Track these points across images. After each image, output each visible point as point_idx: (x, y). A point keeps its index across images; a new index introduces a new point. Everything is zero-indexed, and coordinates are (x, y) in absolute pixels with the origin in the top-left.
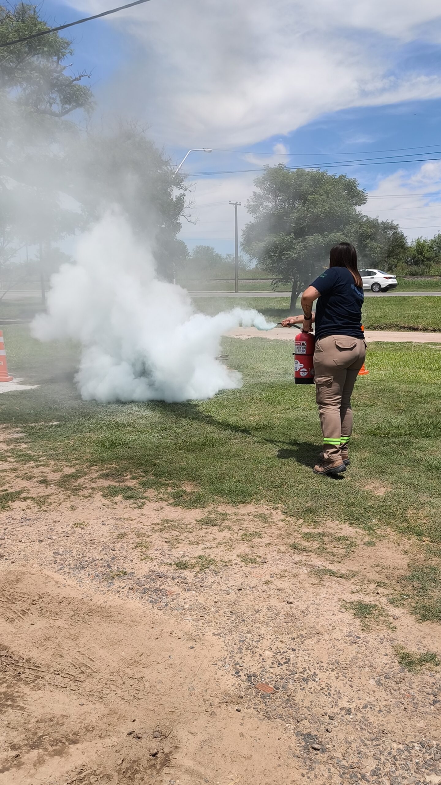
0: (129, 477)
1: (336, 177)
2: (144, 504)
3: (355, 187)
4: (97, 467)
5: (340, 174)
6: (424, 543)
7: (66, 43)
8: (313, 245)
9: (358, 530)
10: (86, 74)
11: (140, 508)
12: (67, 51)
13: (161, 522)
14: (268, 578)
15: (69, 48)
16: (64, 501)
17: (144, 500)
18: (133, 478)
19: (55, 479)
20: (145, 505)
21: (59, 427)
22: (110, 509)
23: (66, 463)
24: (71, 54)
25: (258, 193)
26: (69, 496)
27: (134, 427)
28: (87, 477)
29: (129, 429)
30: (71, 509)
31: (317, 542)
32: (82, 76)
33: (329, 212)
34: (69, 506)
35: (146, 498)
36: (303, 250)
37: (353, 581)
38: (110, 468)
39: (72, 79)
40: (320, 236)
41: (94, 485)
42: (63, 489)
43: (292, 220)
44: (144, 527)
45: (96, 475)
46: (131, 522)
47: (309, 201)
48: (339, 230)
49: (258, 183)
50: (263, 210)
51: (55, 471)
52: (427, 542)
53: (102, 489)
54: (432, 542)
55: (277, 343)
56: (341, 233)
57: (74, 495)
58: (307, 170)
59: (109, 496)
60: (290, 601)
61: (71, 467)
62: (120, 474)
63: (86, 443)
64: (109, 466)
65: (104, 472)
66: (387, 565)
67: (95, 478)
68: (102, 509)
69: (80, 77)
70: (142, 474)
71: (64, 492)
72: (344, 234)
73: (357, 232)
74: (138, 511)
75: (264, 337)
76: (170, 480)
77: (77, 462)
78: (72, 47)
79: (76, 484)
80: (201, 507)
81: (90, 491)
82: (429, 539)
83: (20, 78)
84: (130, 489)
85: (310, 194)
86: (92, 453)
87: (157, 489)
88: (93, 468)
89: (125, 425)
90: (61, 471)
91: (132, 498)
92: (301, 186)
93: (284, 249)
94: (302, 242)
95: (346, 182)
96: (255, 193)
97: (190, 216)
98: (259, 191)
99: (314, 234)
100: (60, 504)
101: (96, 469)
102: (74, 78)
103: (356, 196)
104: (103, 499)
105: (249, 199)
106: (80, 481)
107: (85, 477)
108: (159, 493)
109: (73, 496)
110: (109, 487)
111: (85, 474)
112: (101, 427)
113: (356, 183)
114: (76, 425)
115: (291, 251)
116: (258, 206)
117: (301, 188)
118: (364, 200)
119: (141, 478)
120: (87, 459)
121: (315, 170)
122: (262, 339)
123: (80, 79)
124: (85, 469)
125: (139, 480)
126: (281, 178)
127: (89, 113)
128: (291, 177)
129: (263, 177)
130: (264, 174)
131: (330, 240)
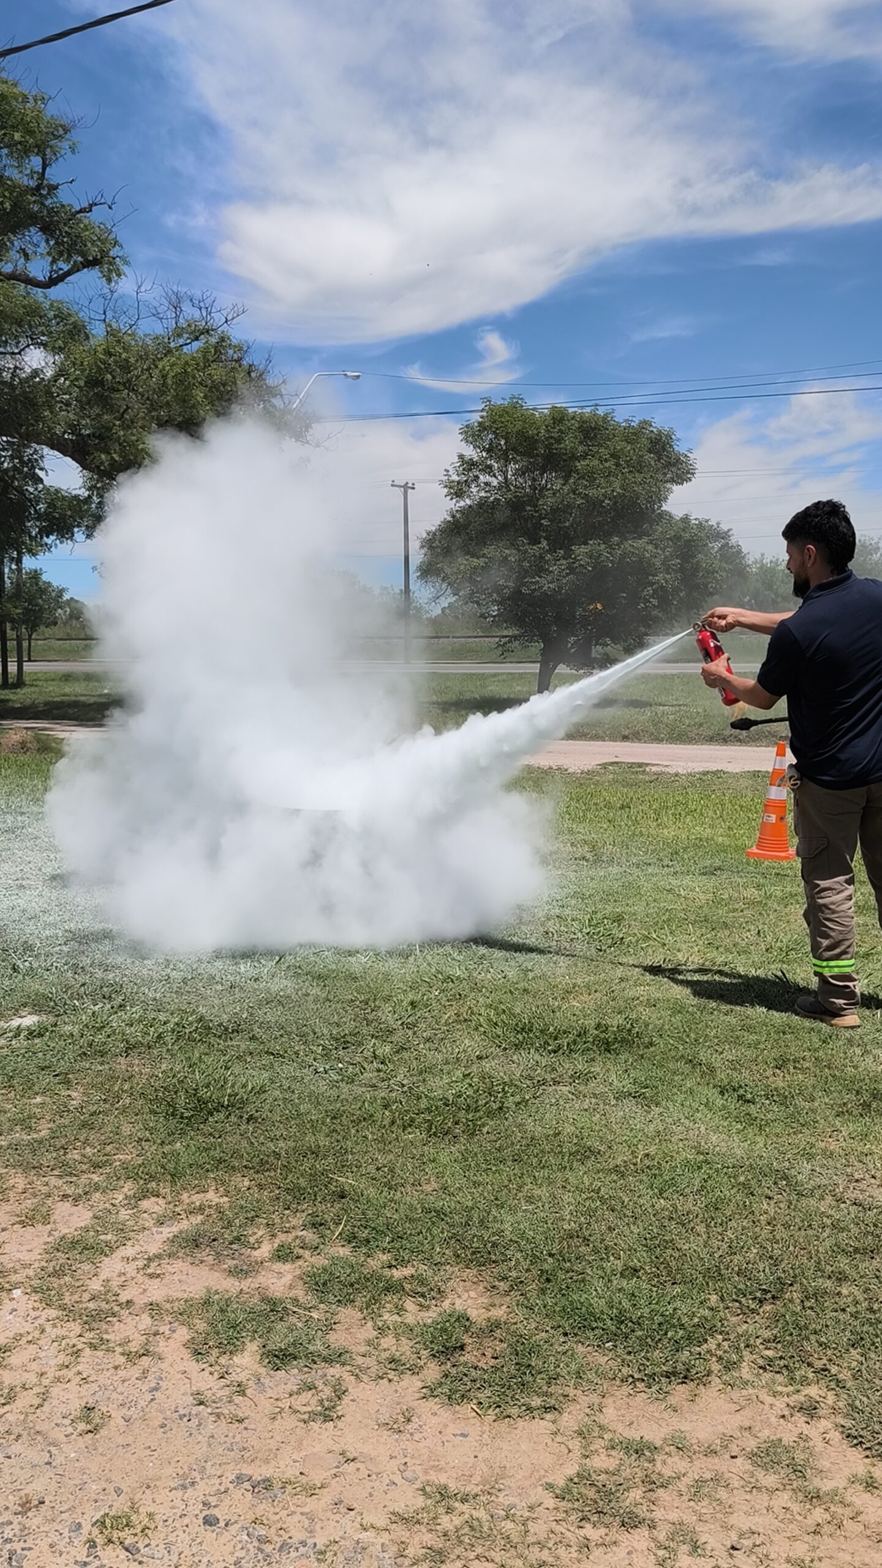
0: (265, 1250)
1: (632, 424)
2: (340, 1393)
3: (671, 446)
4: (161, 1201)
5: (641, 419)
7: (61, 126)
8: (588, 564)
10: (102, 201)
11: (327, 1414)
12: (65, 145)
13: (420, 1502)
15: (68, 136)
16: (58, 1380)
17: (335, 1371)
18: (283, 1254)
19: (26, 1257)
20: (346, 1400)
21: (40, 1035)
22: (223, 1423)
23: (60, 1182)
24: (73, 151)
25: (468, 457)
26: (77, 1353)
27: (253, 1038)
28: (129, 1251)
29: (241, 1043)
30: (82, 1426)
32: (96, 204)
33: (621, 496)
34: (75, 1406)
35: (338, 1357)
36: (567, 574)
38: (201, 1209)
39: (73, 211)
40: (603, 547)
41: (157, 1292)
42: (53, 1313)
43: (543, 512)
44: (364, 1536)
45: (156, 1240)
46: (311, 1505)
47: (577, 471)
48: (642, 534)
49: (472, 435)
50: (478, 492)
51: (28, 1220)
53: (184, 1313)
56: (645, 539)
57: (93, 1347)
58: (570, 410)
59: (215, 1352)
61: (76, 1200)
62: (238, 1239)
63: (119, 1098)
64: (197, 1199)
65: (184, 1225)
67: (159, 1257)
68: (195, 1422)
69: (91, 206)
70: (310, 1236)
71: (59, 1332)
72: (651, 542)
73: (679, 538)
74: (323, 1436)
76: (404, 1263)
77: (95, 1178)
78: (75, 136)
79: (95, 1285)
80: (548, 1409)
81: (146, 1321)
84: (274, 1308)
85: (579, 458)
86: (140, 1140)
87: (372, 1308)
88: (145, 1204)
89: (226, 1029)
90: (46, 1219)
91: (295, 1358)
92: (559, 441)
93: (526, 571)
94: (564, 559)
95: (653, 436)
96: (461, 457)
98: (470, 452)
99: (591, 542)
100: (45, 1396)
101: (156, 1209)
102: (78, 209)
103: (674, 465)
104: (193, 1366)
105: (450, 469)
106: (111, 1267)
107: (122, 1252)
108: (382, 1330)
109: (87, 1351)
110: (207, 1303)
111: (124, 1234)
112: (159, 1037)
113: (673, 437)
114: (86, 1026)
115: (540, 577)
116: (468, 484)
117: (562, 445)
118: (688, 473)
119: (307, 1254)
120: (125, 1166)
121: (588, 410)
123: (91, 211)
124: (123, 1212)
125: (300, 1262)
126: (519, 425)
127: (109, 280)
128: (538, 423)
129: (480, 424)
130: (482, 417)
131: (624, 556)
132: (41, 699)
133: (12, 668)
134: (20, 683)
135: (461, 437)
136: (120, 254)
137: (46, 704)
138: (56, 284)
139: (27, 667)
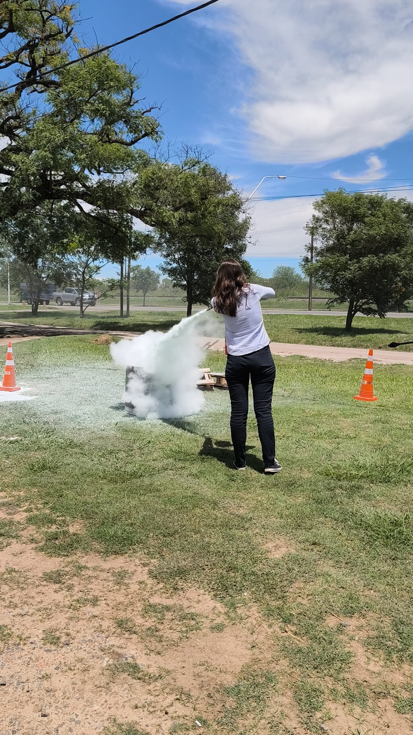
0: (24, 508)
1: (395, 200)
2: (8, 545)
5: (400, 198)
6: (285, 634)
7: (133, 77)
8: (367, 266)
9: (218, 605)
10: (156, 107)
14: (50, 670)
15: (136, 82)
17: (14, 540)
20: (8, 547)
25: (316, 216)
31: (154, 619)
32: (153, 108)
33: (385, 234)
35: (18, 537)
36: (358, 271)
37: (151, 687)
38: (14, 496)
39: (143, 112)
40: (376, 258)
43: (348, 242)
47: (365, 223)
48: (396, 251)
49: (318, 206)
50: (321, 232)
52: (289, 633)
54: (296, 634)
55: (315, 361)
56: (397, 254)
58: (366, 194)
60: (48, 711)
66: (216, 664)
69: (151, 109)
70: (40, 506)
72: (399, 256)
75: (305, 355)
80: (65, 556)
82: (294, 628)
83: (88, 110)
85: (367, 217)
87: (41, 526)
92: (359, 209)
93: (339, 269)
94: (357, 263)
95: (406, 206)
96: (314, 216)
97: (250, 237)
98: (319, 214)
99: (369, 256)
102: (145, 110)
105: (309, 221)
108: (37, 532)
115: (345, 272)
116: (316, 228)
117: (359, 211)
119: (35, 511)
121: (374, 194)
122: (302, 357)
123: (150, 111)
125: (31, 513)
126: (338, 202)
127: (157, 141)
128: (348, 200)
129: (322, 201)
130: (323, 198)
131: (385, 262)
132: (133, 322)
133: (125, 308)
134: (127, 316)
135: (313, 207)
136: (160, 130)
137: (134, 325)
138: (134, 144)
139: (131, 309)
